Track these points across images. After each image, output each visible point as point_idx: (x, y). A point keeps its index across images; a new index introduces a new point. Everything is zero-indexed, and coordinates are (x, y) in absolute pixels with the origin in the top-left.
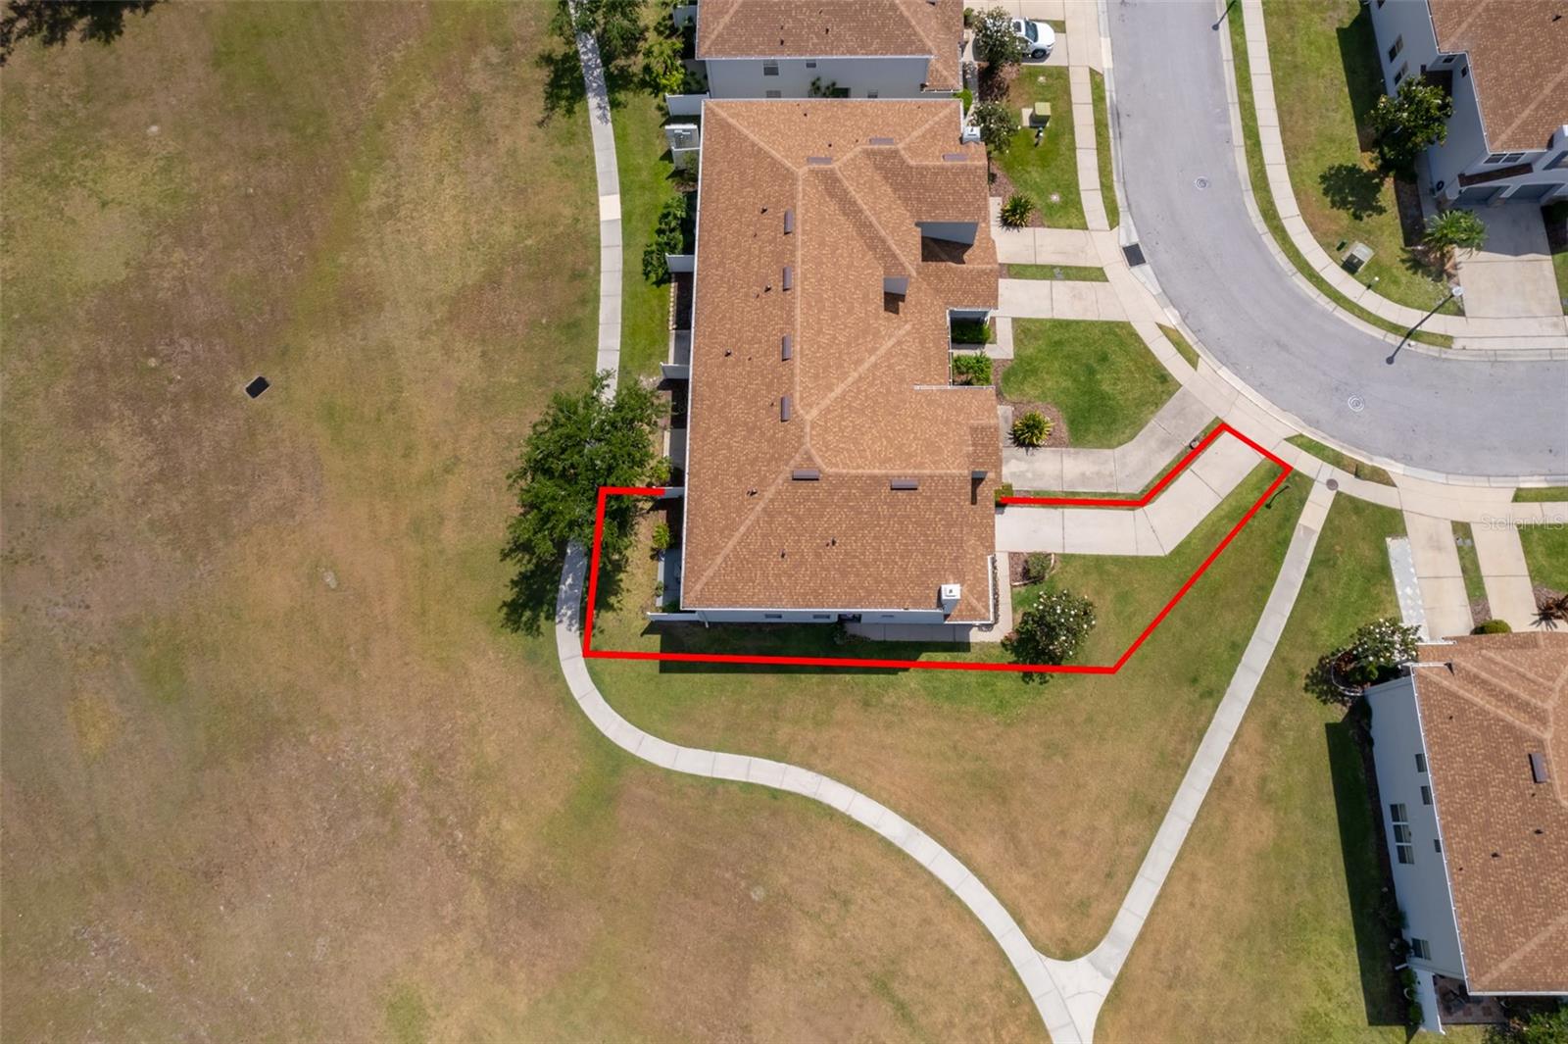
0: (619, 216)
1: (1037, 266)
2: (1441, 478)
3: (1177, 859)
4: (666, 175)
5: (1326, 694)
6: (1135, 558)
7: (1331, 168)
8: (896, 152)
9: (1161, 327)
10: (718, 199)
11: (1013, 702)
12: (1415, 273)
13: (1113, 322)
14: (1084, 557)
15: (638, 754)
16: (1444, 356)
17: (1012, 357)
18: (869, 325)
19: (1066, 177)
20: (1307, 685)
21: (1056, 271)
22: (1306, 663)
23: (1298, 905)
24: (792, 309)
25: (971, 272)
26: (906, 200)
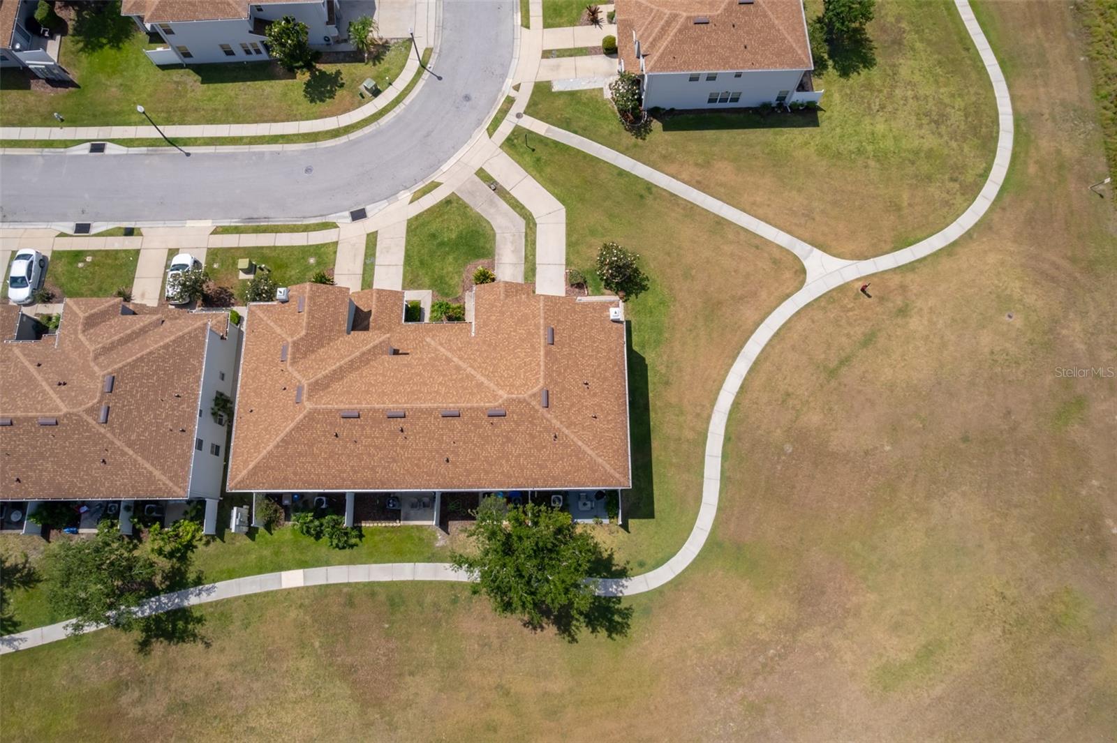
0: (301, 571)
1: (363, 274)
2: (514, 62)
3: (744, 212)
4: (268, 535)
5: (646, 130)
6: (567, 225)
7: (306, 97)
8: (294, 343)
9: (411, 202)
11: (661, 297)
12: (383, 59)
13: (407, 230)
14: (567, 254)
15: (709, 530)
16: (438, 51)
17: (431, 291)
19: (296, 253)
20: (641, 139)
21: (368, 262)
22: (628, 138)
23: (763, 153)
24: (421, 411)
25: (377, 306)
26: (330, 340)
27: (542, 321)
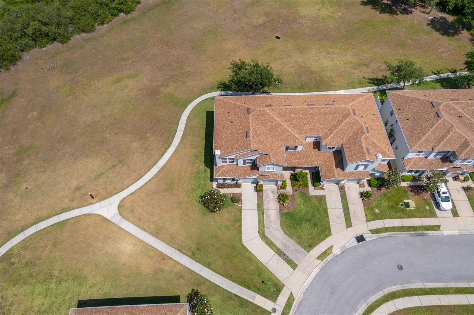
3: (141, 240)
5: (191, 297)
6: (241, 232)
8: (364, 133)
9: (332, 246)
13: (330, 229)
14: (241, 215)
15: (186, 109)
17: (310, 195)
18: (302, 131)
19: (387, 215)
20: (194, 290)
22: (203, 290)
24: (301, 106)
25: (333, 170)
26: (349, 140)
27: (252, 139)
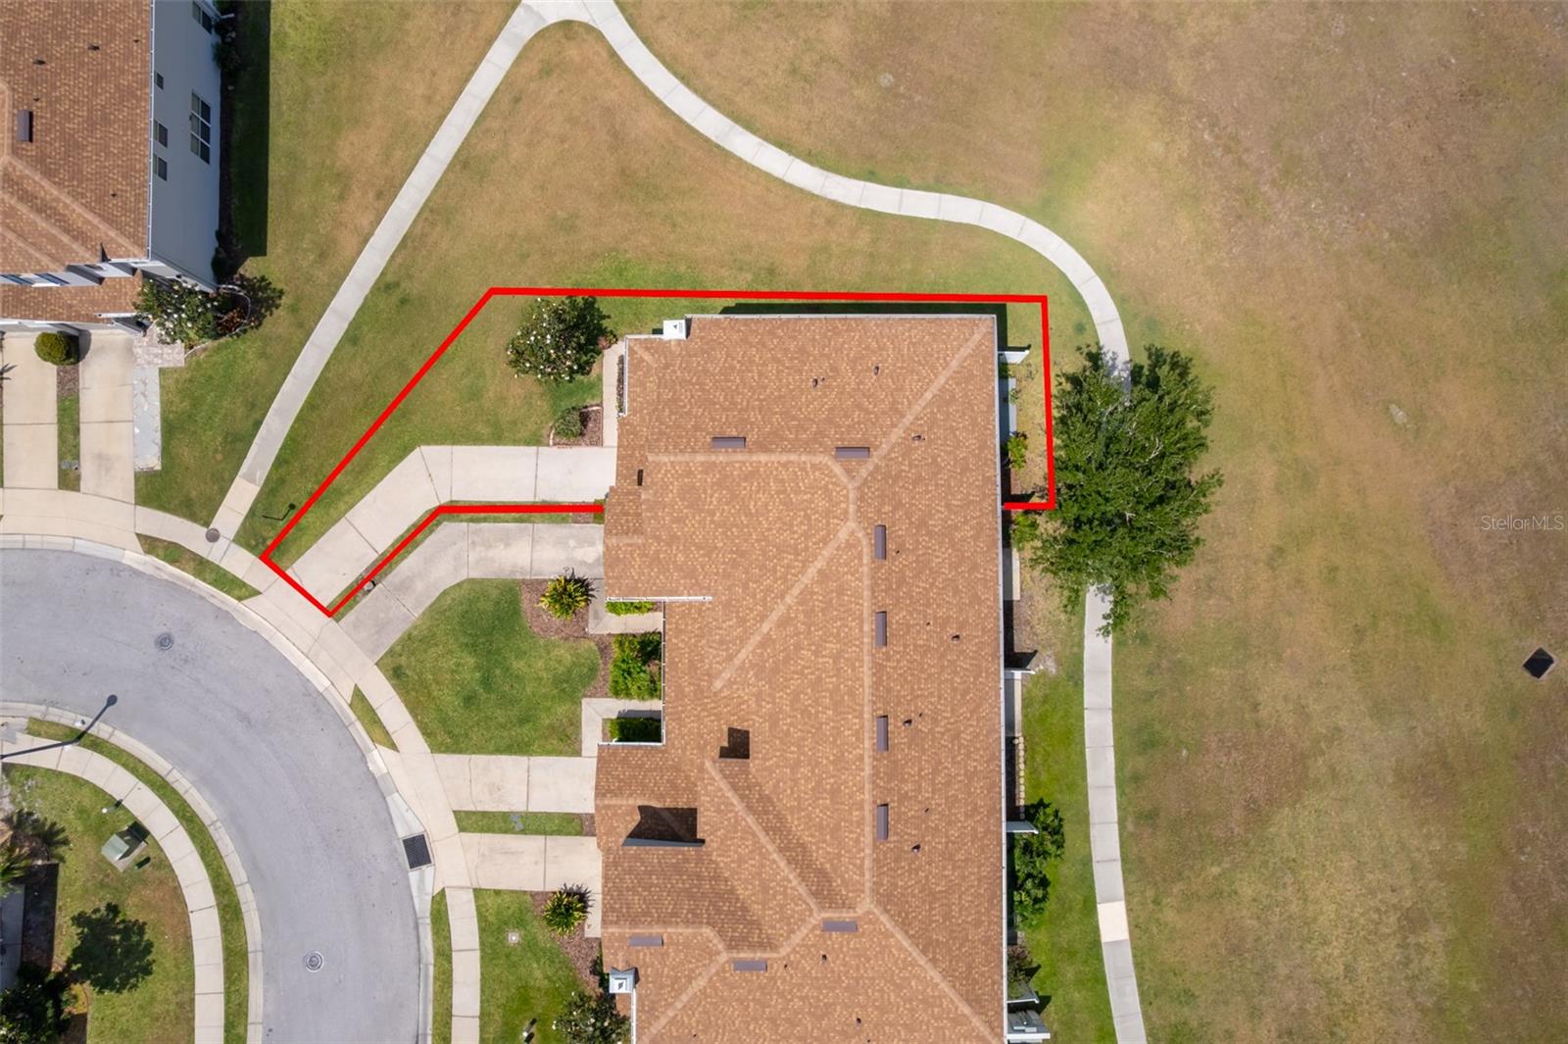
0: (1101, 908)
1: (545, 833)
2: (82, 546)
3: (445, 117)
4: (1041, 973)
5: (260, 289)
6: (455, 442)
7: (135, 986)
8: (730, 948)
9: (393, 747)
10: (979, 880)
12: (54, 824)
13: (454, 752)
14: (516, 442)
15: (1023, 217)
16: (43, 708)
17: (584, 701)
18: (769, 682)
19: (497, 971)
20: (280, 297)
21: (520, 826)
22: (277, 322)
24: (876, 685)
25: (631, 795)
26: (717, 878)
27: (700, 458)
